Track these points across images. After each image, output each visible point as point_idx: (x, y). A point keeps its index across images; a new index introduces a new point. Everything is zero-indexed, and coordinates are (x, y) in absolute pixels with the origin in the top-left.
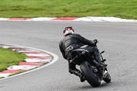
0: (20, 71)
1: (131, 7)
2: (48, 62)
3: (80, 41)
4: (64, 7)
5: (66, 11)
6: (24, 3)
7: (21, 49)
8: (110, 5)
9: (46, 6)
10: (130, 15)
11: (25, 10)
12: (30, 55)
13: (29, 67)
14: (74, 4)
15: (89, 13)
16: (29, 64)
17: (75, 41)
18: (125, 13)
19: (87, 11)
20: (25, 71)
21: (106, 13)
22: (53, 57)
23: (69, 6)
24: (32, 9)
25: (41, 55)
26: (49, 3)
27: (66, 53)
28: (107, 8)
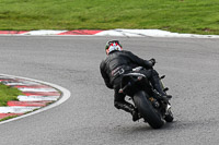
0: (10, 116)
1: (187, 13)
2: (54, 102)
3: (132, 61)
4: (79, 14)
5: (83, 20)
6: (16, 8)
7: (10, 80)
8: (154, 11)
9: (51, 11)
10: (185, 27)
11: (18, 18)
12: (25, 90)
13: (23, 109)
14: (95, 9)
15: (120, 23)
16: (23, 104)
17: (125, 61)
18: (176, 24)
19: (117, 20)
20: (18, 115)
21: (146, 23)
22: (61, 94)
23: (87, 12)
24: (28, 17)
25: (42, 90)
26: (56, 7)
27: (112, 80)
28: (149, 15)
